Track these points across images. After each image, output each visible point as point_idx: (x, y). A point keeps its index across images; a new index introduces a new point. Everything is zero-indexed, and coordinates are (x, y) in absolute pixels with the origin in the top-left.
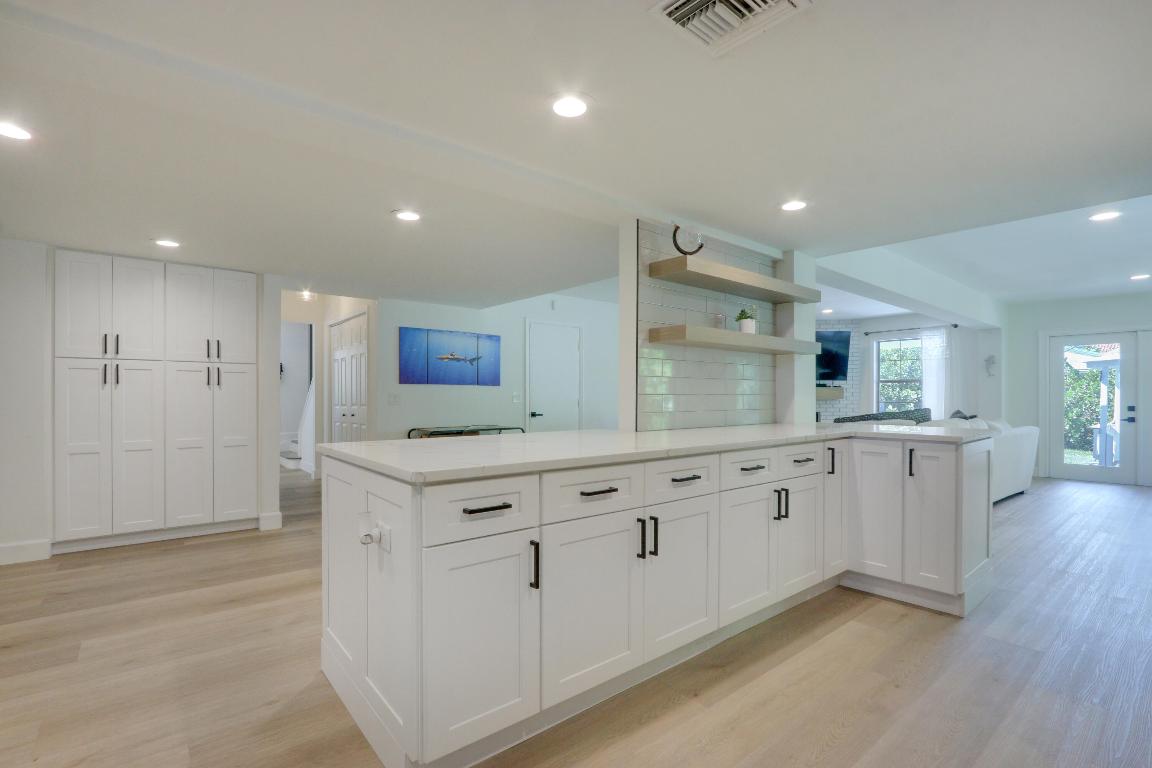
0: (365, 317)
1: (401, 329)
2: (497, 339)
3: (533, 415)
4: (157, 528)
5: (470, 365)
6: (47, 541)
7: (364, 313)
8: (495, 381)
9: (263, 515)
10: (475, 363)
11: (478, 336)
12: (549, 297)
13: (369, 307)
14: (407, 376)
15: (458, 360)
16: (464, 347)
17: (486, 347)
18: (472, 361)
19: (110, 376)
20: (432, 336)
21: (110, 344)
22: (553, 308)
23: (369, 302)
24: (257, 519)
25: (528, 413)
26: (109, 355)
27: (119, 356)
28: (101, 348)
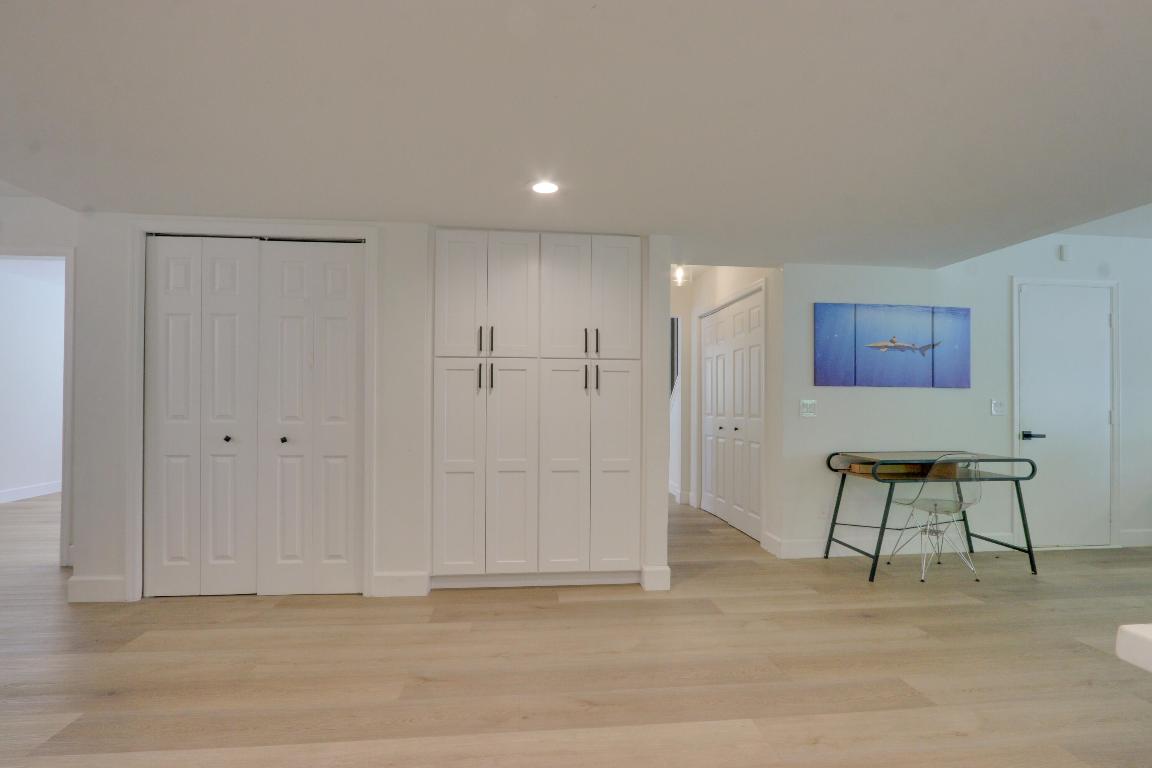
0: (760, 296)
1: (816, 306)
2: (966, 312)
3: (1027, 436)
4: (527, 571)
5: (920, 355)
6: (425, 573)
7: (760, 289)
8: (962, 380)
9: (646, 569)
10: (929, 352)
11: (933, 311)
12: (1053, 239)
13: (766, 280)
14: (825, 374)
15: (902, 349)
16: (912, 329)
17: (945, 327)
18: (923, 350)
19: (486, 378)
20: (862, 315)
21: (486, 339)
22: (1061, 258)
23: (768, 271)
24: (640, 573)
25: (1018, 431)
26: (483, 353)
27: (493, 355)
28: (476, 346)
